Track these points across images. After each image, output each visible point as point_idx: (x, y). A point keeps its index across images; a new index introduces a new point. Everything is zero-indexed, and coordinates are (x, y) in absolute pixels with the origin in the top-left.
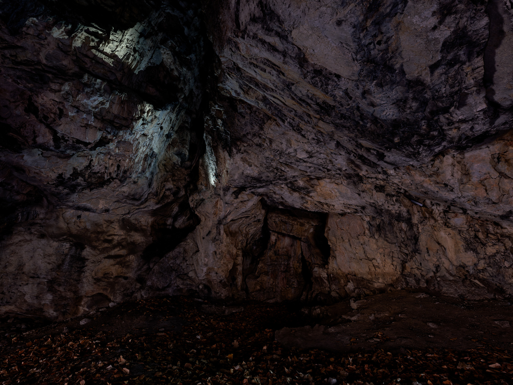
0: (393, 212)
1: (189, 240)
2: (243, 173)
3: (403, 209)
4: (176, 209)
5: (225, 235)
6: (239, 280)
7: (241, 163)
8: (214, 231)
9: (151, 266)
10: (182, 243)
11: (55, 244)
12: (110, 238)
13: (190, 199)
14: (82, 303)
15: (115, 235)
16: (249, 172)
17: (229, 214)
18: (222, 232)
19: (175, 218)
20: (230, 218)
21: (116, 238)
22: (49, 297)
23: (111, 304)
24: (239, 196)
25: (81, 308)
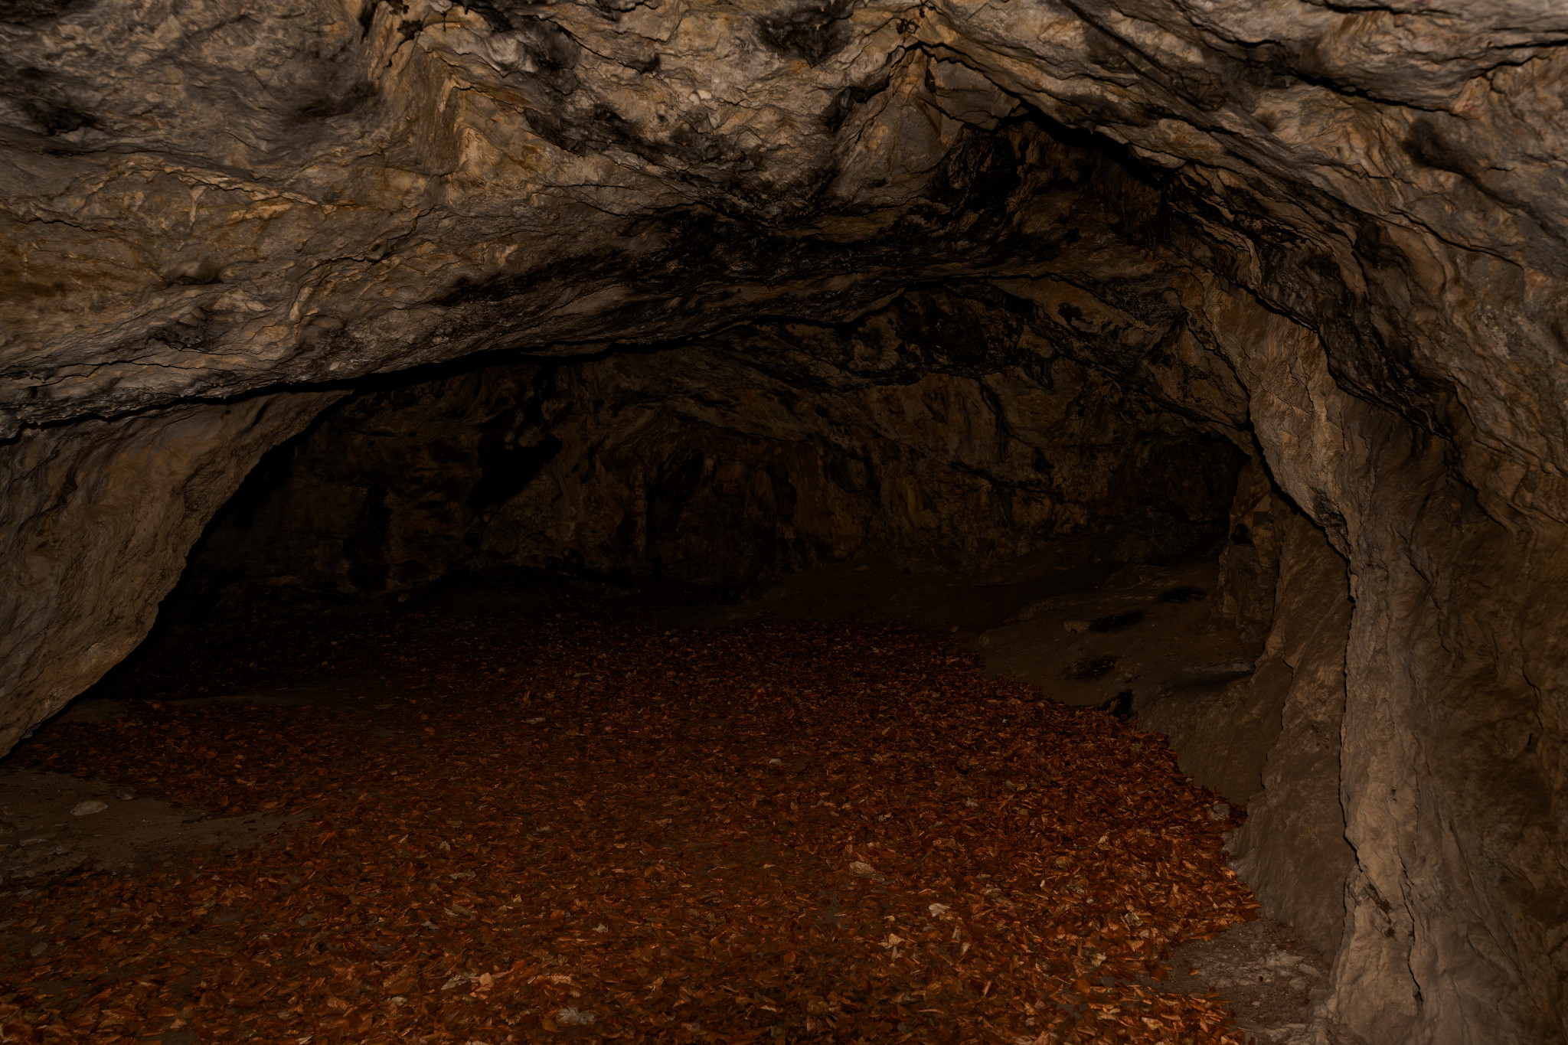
0: (845, 446)
1: (544, 476)
2: (618, 386)
3: (857, 444)
4: (520, 418)
5: (603, 470)
6: (640, 542)
7: (615, 371)
8: (586, 464)
9: (486, 519)
10: (534, 482)
11: (349, 489)
12: (418, 475)
13: (544, 406)
14: (391, 574)
15: (424, 469)
16: (627, 385)
17: (607, 437)
18: (598, 465)
19: (519, 432)
20: (609, 443)
21: (427, 474)
22: (345, 565)
23: (431, 578)
24: (620, 413)
25: (389, 581)
